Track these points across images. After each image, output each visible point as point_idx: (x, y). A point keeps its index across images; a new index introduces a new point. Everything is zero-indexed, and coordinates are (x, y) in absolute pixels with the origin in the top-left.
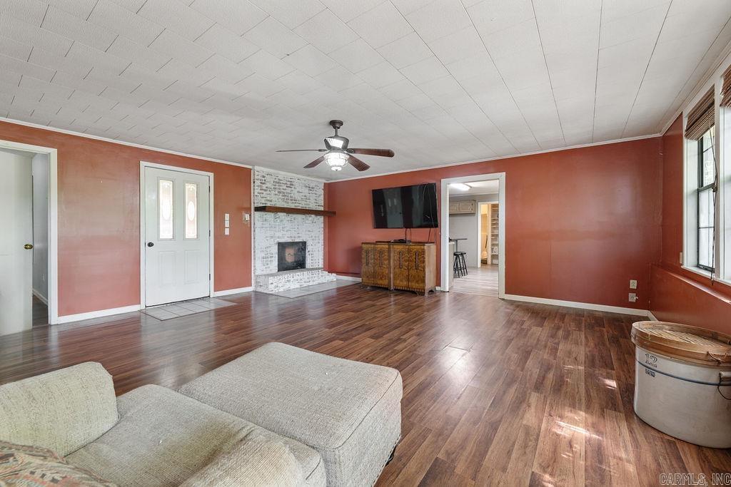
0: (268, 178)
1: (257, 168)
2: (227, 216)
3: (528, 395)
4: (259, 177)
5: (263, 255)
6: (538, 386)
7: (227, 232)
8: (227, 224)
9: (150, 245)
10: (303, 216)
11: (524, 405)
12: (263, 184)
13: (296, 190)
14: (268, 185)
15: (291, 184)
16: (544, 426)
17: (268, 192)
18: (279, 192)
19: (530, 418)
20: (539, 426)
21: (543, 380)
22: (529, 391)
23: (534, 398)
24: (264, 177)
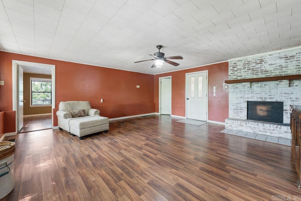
0: (238, 63)
1: (229, 61)
2: (214, 88)
3: (66, 164)
4: (232, 65)
5: (235, 107)
6: (65, 170)
7: (214, 95)
8: (214, 91)
9: (188, 99)
10: (277, 82)
11: (65, 160)
12: (235, 67)
13: (268, 64)
14: (239, 67)
15: (261, 61)
16: (55, 159)
17: (239, 71)
18: (249, 69)
19: (61, 159)
20: (56, 159)
21: (65, 175)
22: (67, 165)
23: (64, 165)
24: (235, 63)
